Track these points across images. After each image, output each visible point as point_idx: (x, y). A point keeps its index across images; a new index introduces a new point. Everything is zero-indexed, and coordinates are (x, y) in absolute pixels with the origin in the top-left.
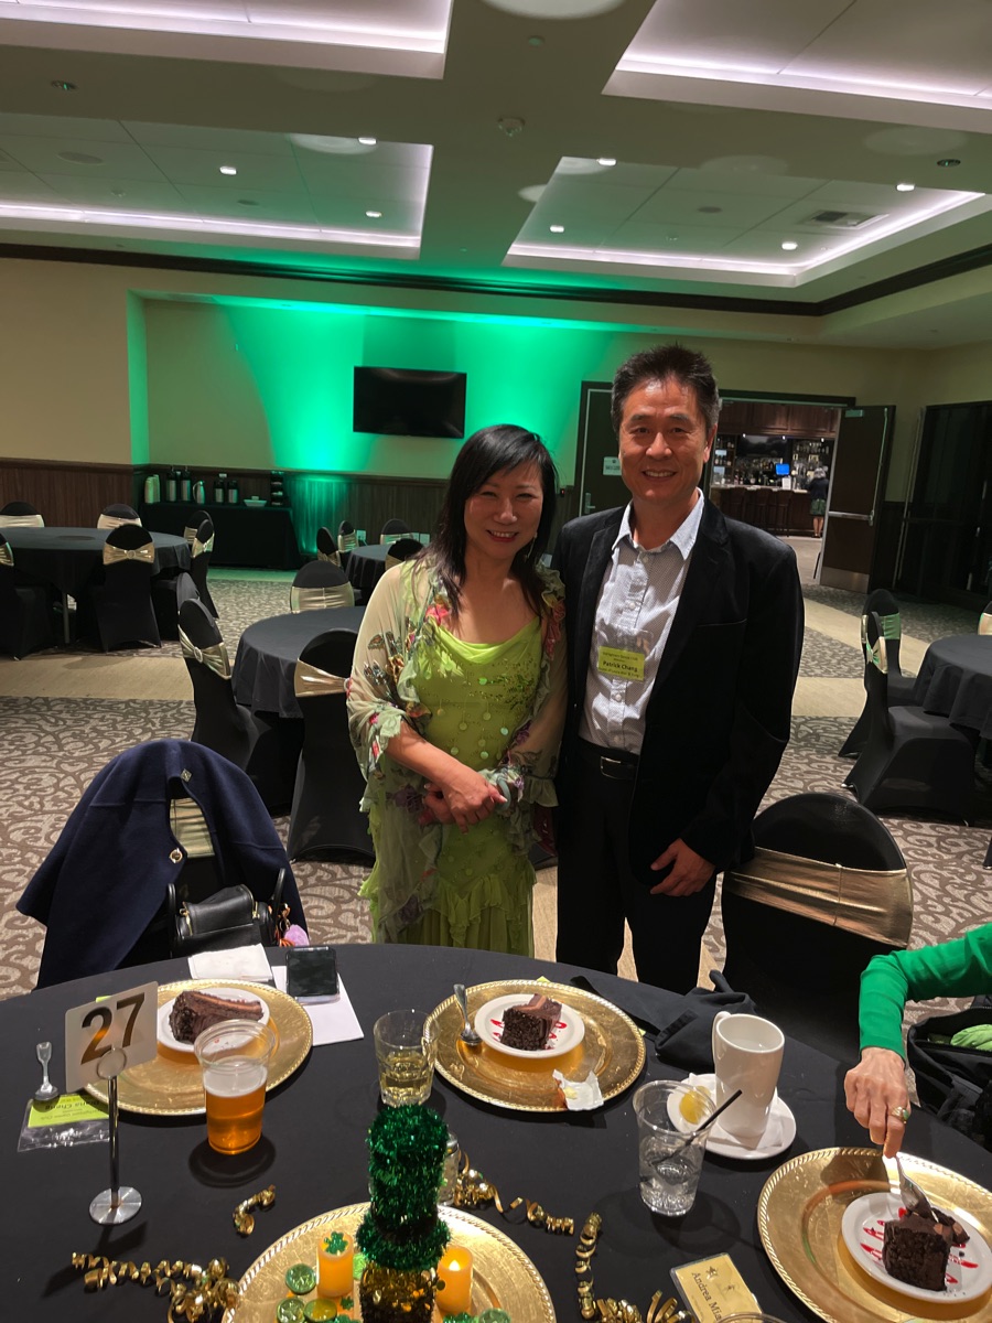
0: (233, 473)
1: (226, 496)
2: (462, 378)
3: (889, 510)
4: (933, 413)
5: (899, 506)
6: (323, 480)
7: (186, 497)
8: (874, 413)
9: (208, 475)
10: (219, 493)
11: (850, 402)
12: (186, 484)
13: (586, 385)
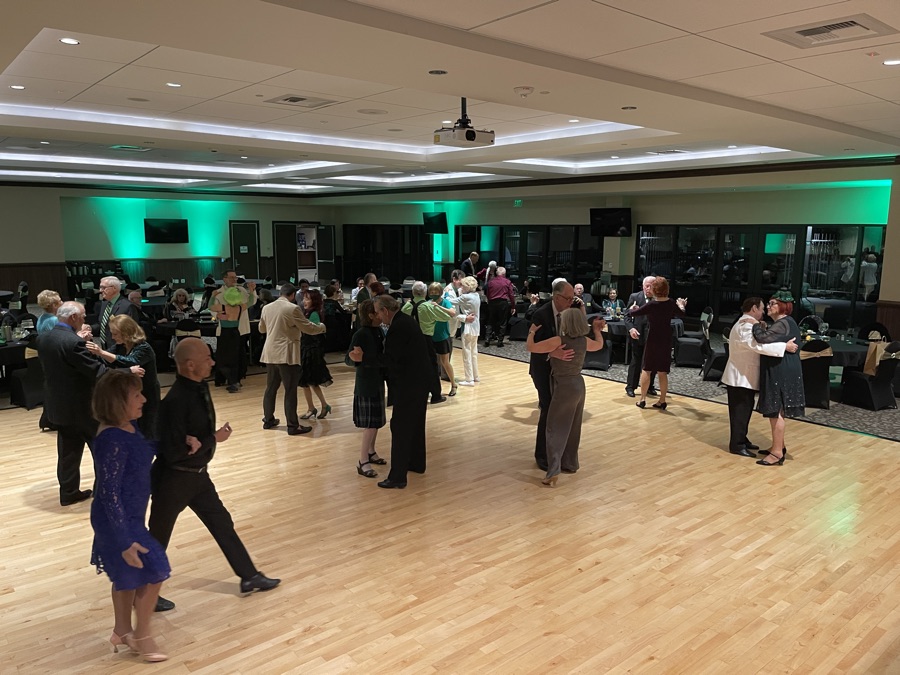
0: (97, 262)
1: (97, 271)
2: (186, 221)
3: (338, 258)
4: (345, 227)
5: (340, 257)
6: (134, 262)
7: (81, 273)
8: (328, 227)
9: (87, 263)
10: (94, 270)
11: (319, 223)
12: (81, 268)
13: (230, 222)
